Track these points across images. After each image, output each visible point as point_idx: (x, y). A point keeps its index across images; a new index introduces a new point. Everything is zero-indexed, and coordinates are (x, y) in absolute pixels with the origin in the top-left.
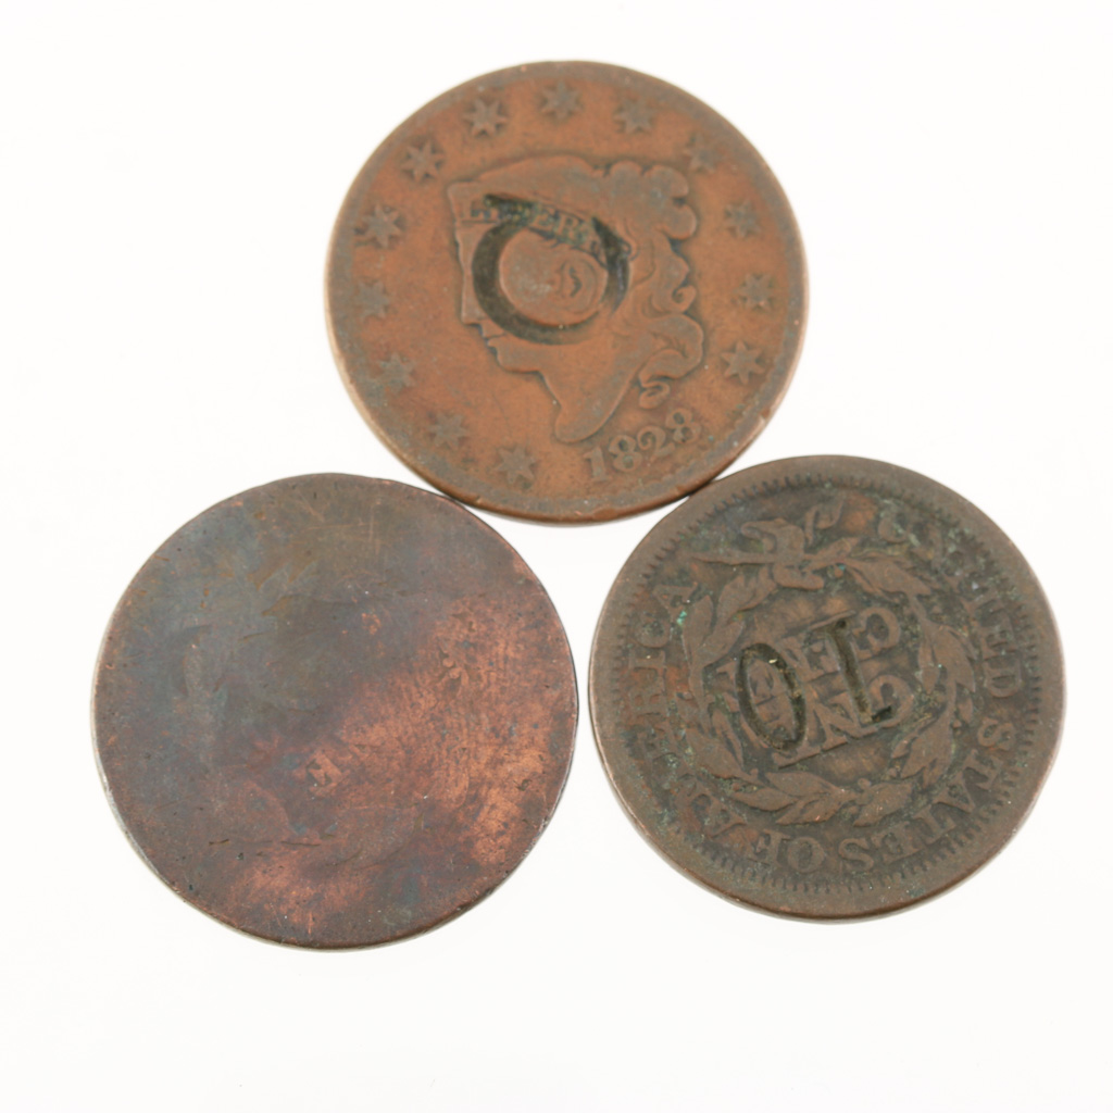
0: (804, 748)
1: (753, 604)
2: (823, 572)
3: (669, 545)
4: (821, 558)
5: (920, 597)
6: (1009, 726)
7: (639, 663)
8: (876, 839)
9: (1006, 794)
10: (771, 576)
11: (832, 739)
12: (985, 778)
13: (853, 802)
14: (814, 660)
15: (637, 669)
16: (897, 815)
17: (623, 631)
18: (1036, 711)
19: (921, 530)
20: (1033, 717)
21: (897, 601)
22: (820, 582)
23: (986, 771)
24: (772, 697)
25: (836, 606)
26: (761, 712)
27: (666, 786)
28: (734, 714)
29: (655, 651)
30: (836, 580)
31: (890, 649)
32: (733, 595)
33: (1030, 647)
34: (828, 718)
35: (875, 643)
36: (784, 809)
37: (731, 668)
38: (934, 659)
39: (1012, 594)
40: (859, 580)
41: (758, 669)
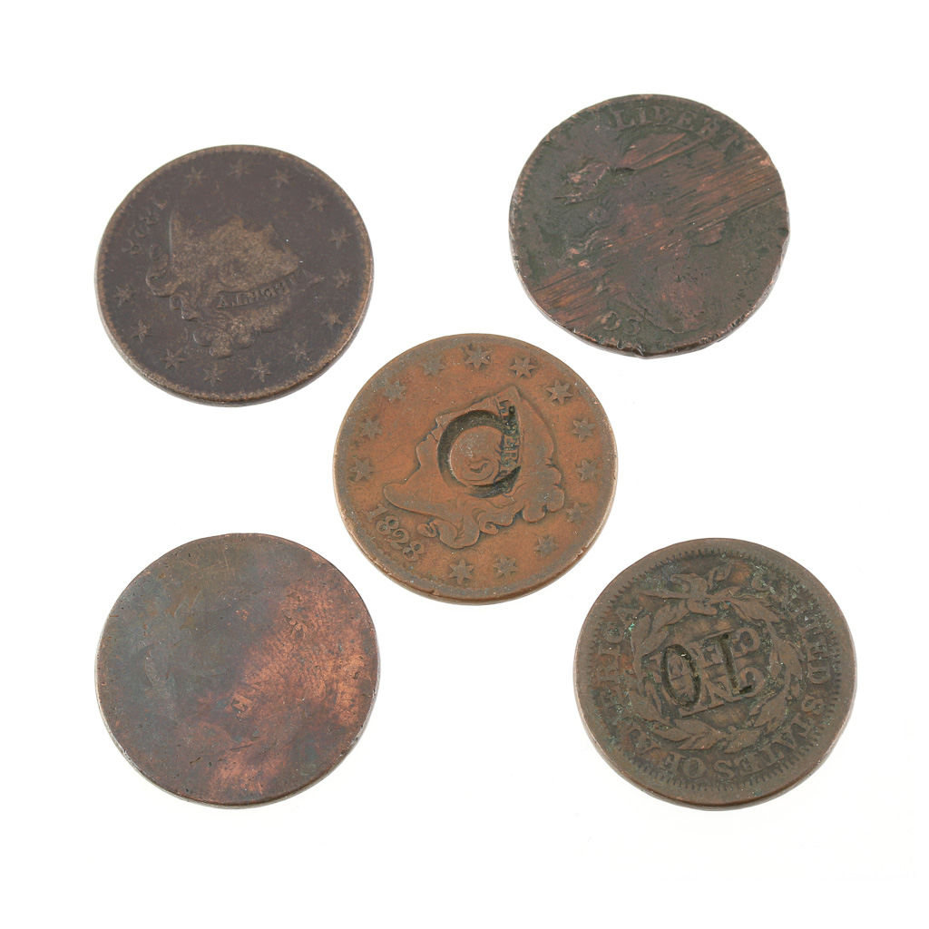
0: (698, 707)
1: (674, 621)
2: (717, 606)
3: (627, 585)
4: (714, 599)
5: (773, 623)
6: (820, 701)
7: (604, 651)
8: (737, 762)
9: (816, 740)
10: (686, 606)
11: (715, 702)
12: (804, 730)
13: (724, 739)
14: (707, 656)
15: (603, 655)
16: (750, 748)
17: (596, 633)
18: (837, 693)
19: (777, 585)
20: (835, 696)
21: (759, 625)
22: (715, 611)
23: (805, 726)
24: (681, 676)
25: (723, 626)
26: (674, 684)
27: (615, 723)
28: (658, 684)
29: (614, 645)
30: (724, 611)
31: (753, 652)
32: (663, 616)
33: (836, 656)
34: (713, 690)
35: (745, 649)
36: (683, 741)
37: (658, 657)
38: (779, 659)
39: (828, 625)
40: (738, 611)
41: (674, 659)
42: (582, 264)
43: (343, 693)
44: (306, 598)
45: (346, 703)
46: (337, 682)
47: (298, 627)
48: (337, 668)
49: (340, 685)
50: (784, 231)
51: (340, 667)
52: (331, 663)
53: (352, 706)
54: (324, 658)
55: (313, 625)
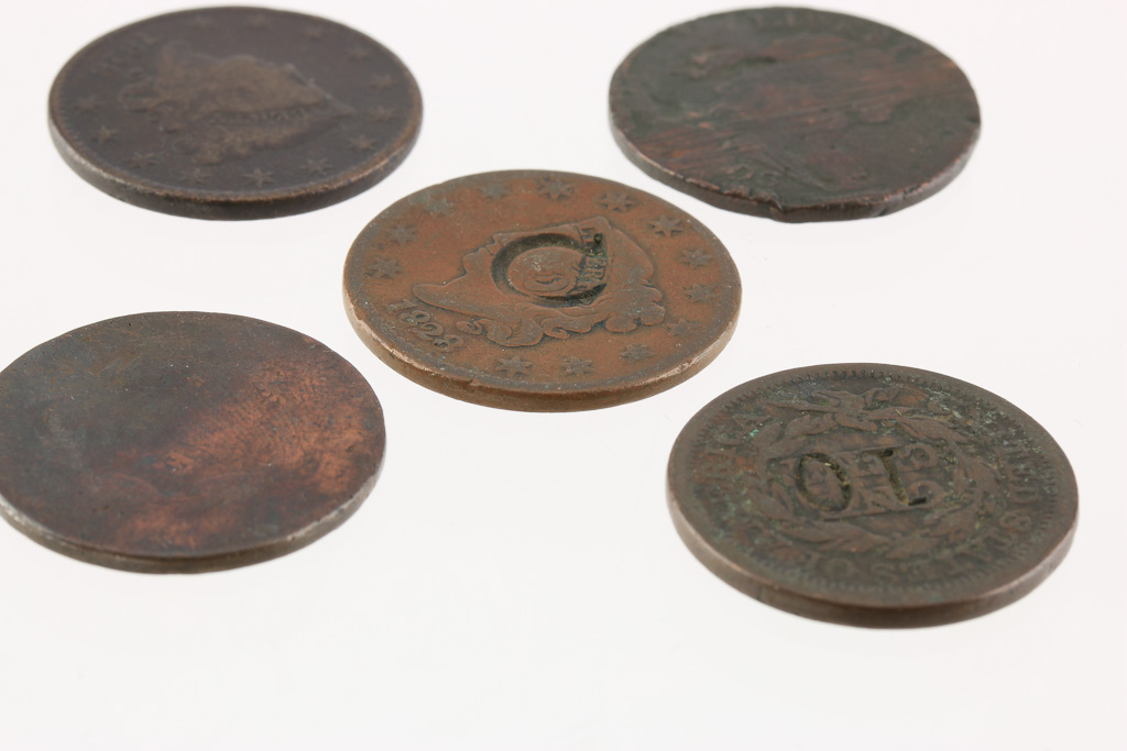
0: (848, 511)
1: (816, 431)
2: (878, 422)
3: (750, 394)
4: (874, 415)
5: (958, 443)
6: (1028, 518)
7: (713, 451)
8: (904, 567)
9: (1021, 554)
10: (834, 419)
11: (871, 509)
12: (1002, 544)
13: (886, 544)
14: (863, 465)
15: (710, 454)
16: (924, 556)
17: (702, 433)
18: (1051, 512)
19: (962, 409)
20: (1049, 515)
21: (938, 443)
22: (874, 427)
23: (1005, 540)
24: (824, 481)
25: (887, 441)
26: (815, 490)
27: (725, 518)
28: (790, 488)
29: (728, 447)
30: (888, 428)
31: (929, 468)
32: (796, 426)
33: (1049, 479)
34: (869, 498)
35: (917, 464)
36: (826, 542)
37: (792, 463)
38: (966, 475)
39: (1036, 450)
40: (907, 429)
41: (811, 464)
42: (705, 125)
43: (328, 463)
44: (289, 373)
45: (332, 473)
46: (322, 452)
47: (274, 399)
48: (322, 440)
49: (325, 455)
50: (975, 119)
51: (328, 439)
52: (316, 435)
53: (338, 476)
54: (306, 428)
55: (294, 398)
